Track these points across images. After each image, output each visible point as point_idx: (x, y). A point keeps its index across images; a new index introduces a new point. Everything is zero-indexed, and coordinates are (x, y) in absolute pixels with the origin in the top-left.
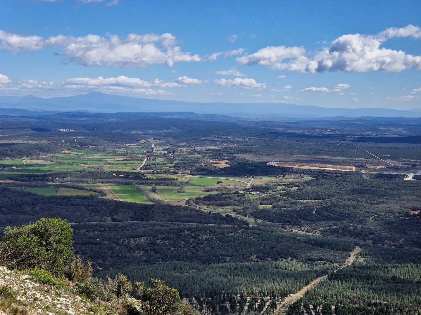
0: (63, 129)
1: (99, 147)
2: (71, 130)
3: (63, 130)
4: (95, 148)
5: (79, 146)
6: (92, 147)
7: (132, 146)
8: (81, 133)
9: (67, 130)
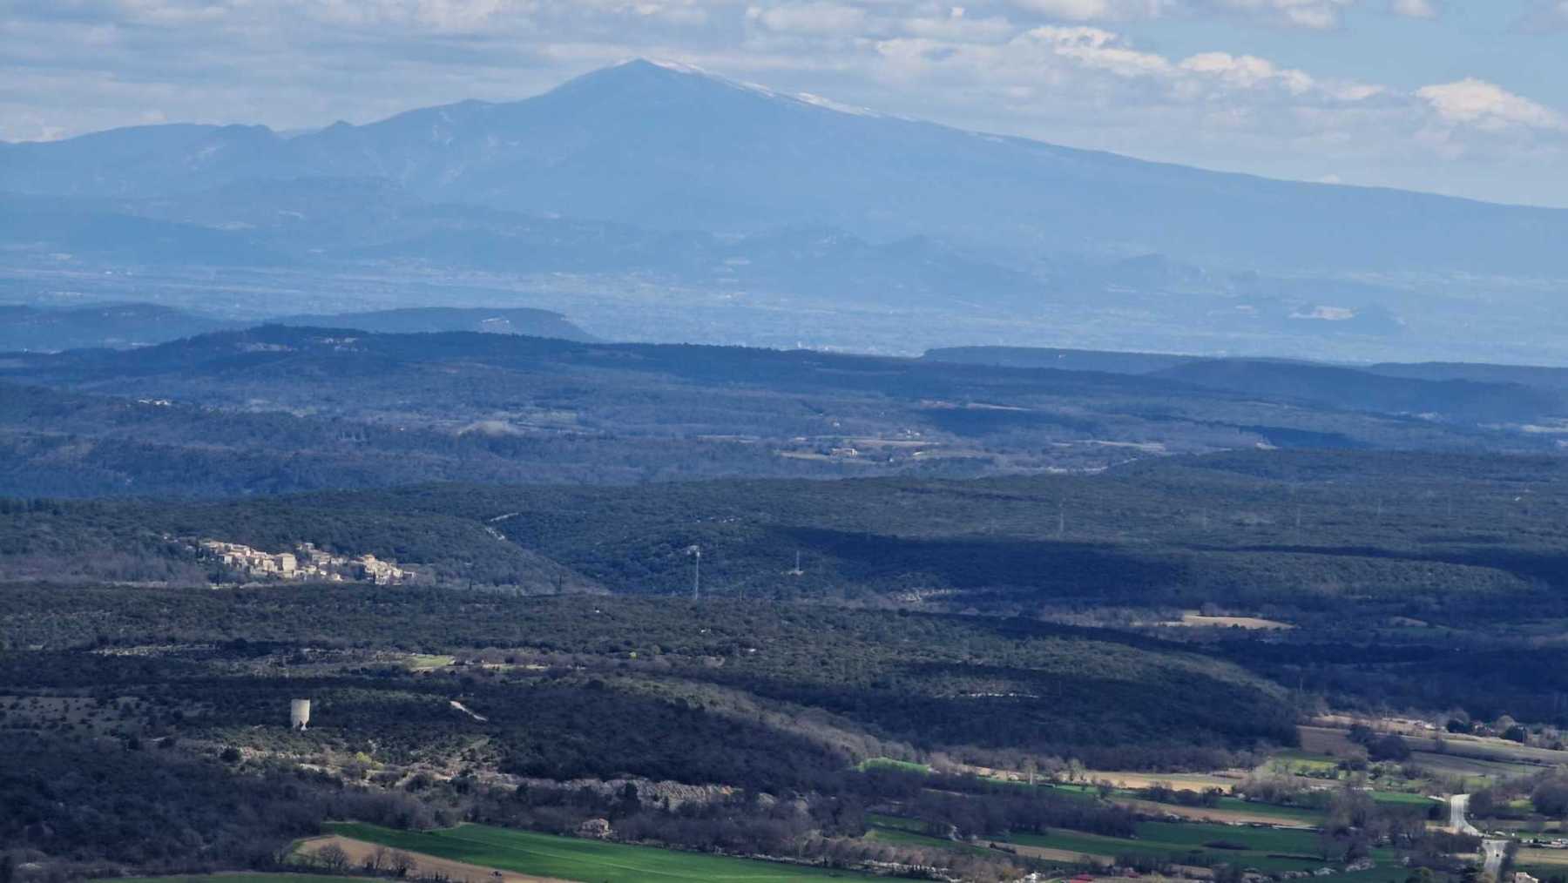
0: (272, 546)
1: (767, 799)
2: (372, 564)
3: (266, 562)
4: (711, 810)
5: (511, 783)
6: (676, 794)
7: (1187, 799)
8: (504, 601)
9: (324, 566)
